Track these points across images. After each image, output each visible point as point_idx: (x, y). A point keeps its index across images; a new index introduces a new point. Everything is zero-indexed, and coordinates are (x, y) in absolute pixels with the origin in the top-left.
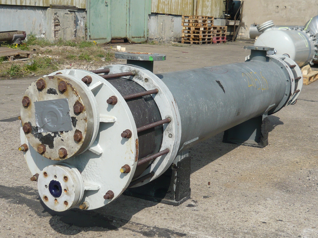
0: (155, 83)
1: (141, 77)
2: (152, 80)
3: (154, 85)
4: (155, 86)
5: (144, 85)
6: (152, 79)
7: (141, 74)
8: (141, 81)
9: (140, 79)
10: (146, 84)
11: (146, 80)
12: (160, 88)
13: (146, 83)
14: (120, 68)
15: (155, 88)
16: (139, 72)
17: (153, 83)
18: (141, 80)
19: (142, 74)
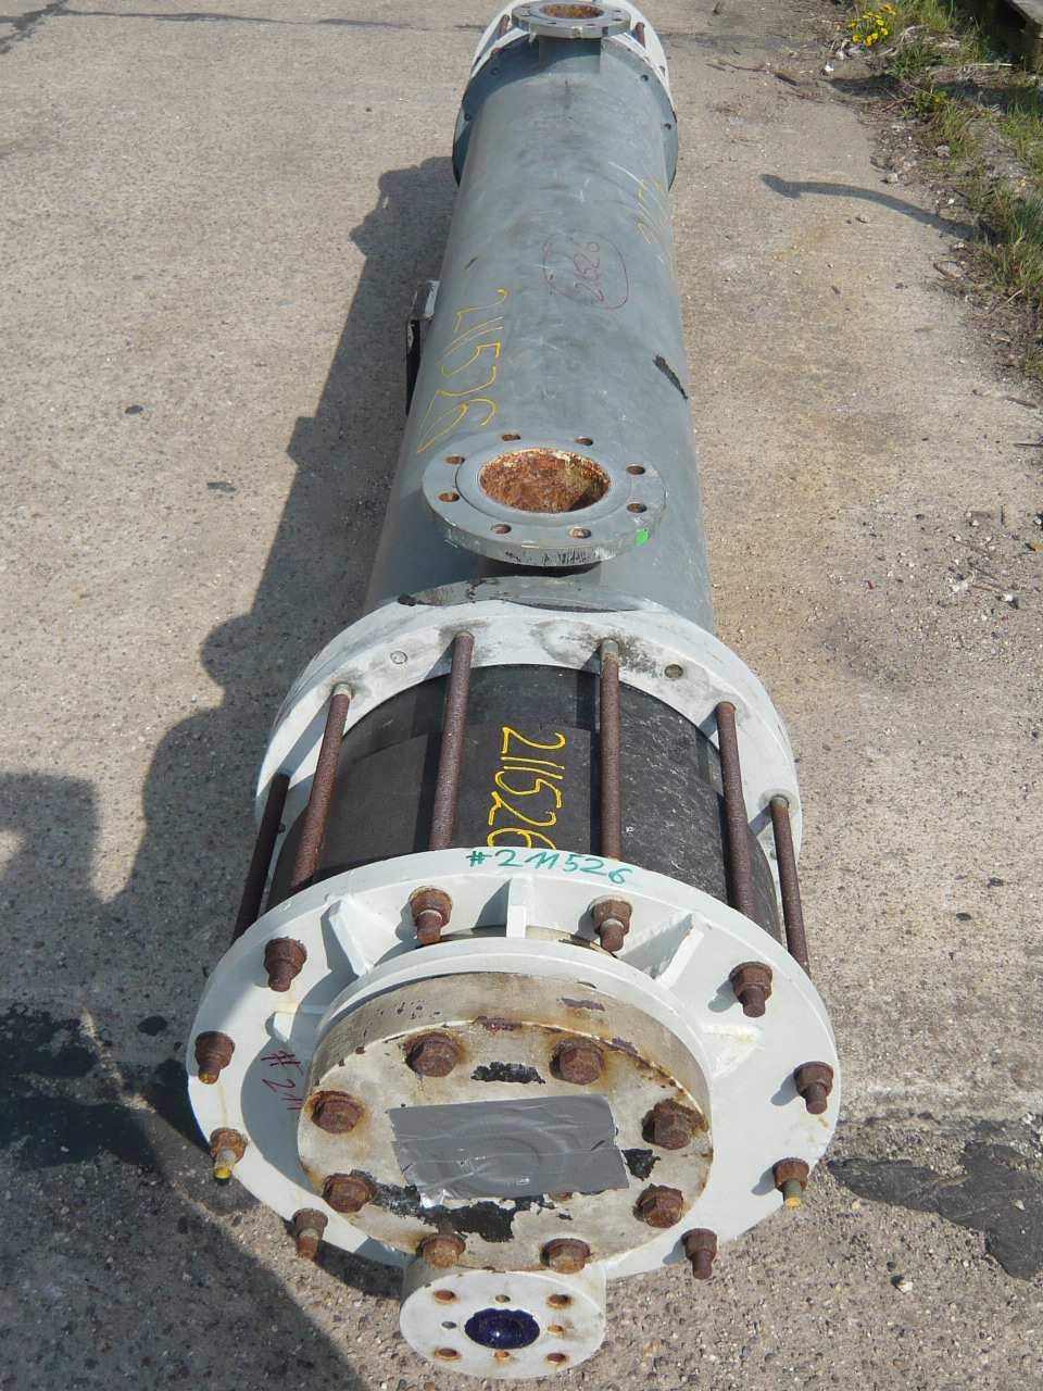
0: (720, 679)
1: (649, 661)
2: (708, 670)
3: (714, 687)
4: (719, 693)
5: (661, 691)
6: (702, 666)
7: (647, 651)
8: (644, 676)
9: (644, 667)
10: (673, 687)
11: (676, 671)
12: (742, 698)
13: (670, 683)
14: (535, 628)
15: (719, 700)
16: (638, 644)
17: (707, 683)
18: (645, 670)
19: (651, 649)
